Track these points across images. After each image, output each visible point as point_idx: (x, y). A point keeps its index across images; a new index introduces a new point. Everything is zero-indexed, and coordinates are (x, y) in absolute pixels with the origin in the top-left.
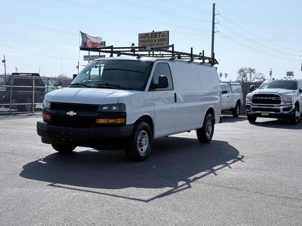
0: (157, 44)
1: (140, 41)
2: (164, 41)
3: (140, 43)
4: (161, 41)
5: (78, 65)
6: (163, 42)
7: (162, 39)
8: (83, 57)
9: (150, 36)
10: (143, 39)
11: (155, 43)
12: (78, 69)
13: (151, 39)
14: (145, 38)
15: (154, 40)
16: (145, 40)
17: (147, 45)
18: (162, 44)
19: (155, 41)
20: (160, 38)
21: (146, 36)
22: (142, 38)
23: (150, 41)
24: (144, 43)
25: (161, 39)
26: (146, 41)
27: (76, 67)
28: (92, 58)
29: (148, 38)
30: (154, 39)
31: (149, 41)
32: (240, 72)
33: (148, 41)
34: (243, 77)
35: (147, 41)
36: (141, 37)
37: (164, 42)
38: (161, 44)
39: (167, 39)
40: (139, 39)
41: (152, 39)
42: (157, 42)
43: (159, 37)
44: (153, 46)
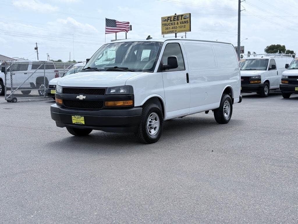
3: (163, 26)
4: (183, 23)
6: (185, 24)
7: (185, 21)
9: (172, 19)
11: (178, 26)
13: (174, 22)
14: (167, 21)
15: (176, 23)
16: (167, 23)
17: (170, 28)
19: (178, 24)
20: (182, 21)
21: (169, 19)
22: (165, 21)
23: (173, 24)
24: (167, 26)
26: (169, 24)
29: (171, 21)
31: (172, 24)
36: (163, 20)
38: (183, 26)
40: (162, 23)
42: (180, 25)
43: (181, 19)
44: (176, 28)
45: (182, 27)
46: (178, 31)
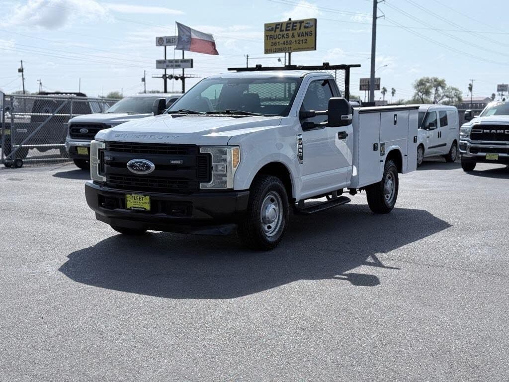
0: (296, 41)
1: (267, 36)
2: (308, 35)
3: (267, 39)
4: (303, 36)
5: (143, 77)
6: (306, 37)
7: (306, 33)
8: (155, 62)
9: (284, 28)
10: (272, 33)
11: (293, 40)
12: (144, 82)
13: (286, 32)
14: (275, 31)
15: (290, 35)
16: (275, 34)
17: (279, 43)
18: (304, 42)
19: (293, 36)
20: (301, 31)
21: (278, 28)
22: (271, 31)
23: (285, 36)
24: (275, 39)
25: (303, 33)
26: (277, 37)
27: (141, 80)
28: (170, 64)
29: (281, 31)
30: (290, 33)
31: (283, 36)
32: (418, 86)
33: (281, 36)
34: (423, 95)
35: (279, 37)
36: (268, 29)
37: (308, 38)
39: (313, 33)
40: (265, 34)
41: (288, 32)
42: (297, 38)
43: (300, 29)
44: (290, 44)
45: (301, 42)
46: (294, 49)
